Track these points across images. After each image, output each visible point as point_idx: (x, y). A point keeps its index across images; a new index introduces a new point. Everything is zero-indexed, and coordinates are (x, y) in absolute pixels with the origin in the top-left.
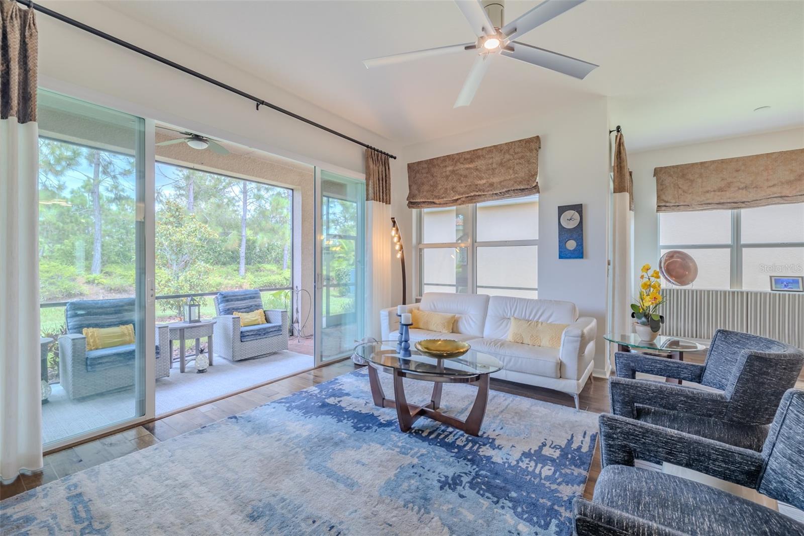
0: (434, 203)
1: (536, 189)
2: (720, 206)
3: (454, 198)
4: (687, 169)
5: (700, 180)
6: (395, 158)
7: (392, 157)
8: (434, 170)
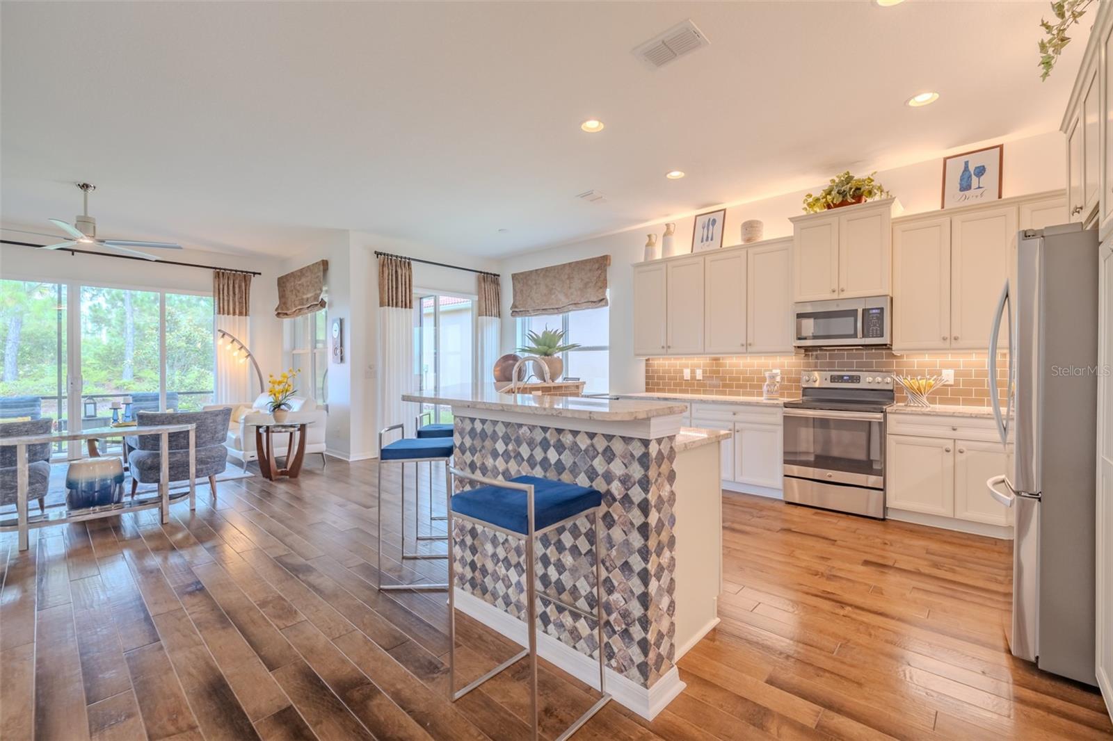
0: (286, 314)
1: (323, 304)
2: (544, 312)
3: (294, 310)
4: (529, 275)
5: (535, 287)
6: (260, 274)
7: (254, 273)
8: (288, 284)
